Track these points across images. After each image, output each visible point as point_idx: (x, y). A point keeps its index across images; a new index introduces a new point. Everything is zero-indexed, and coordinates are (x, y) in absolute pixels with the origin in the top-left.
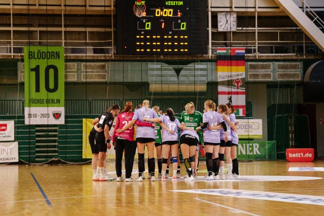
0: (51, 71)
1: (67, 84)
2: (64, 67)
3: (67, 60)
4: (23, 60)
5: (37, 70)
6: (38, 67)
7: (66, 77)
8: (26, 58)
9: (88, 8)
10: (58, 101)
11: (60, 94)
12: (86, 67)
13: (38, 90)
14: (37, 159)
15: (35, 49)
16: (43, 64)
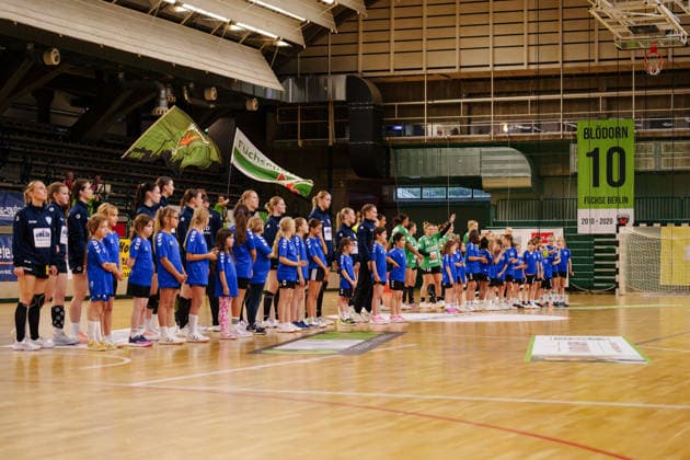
0: (616, 156)
1: (637, 174)
2: (633, 150)
3: (638, 139)
4: (575, 141)
5: (595, 154)
6: (597, 150)
7: (637, 163)
8: (580, 138)
9: (670, 59)
10: (626, 200)
11: (628, 189)
12: (667, 149)
13: (596, 183)
14: (596, 285)
15: (594, 124)
16: (604, 146)
